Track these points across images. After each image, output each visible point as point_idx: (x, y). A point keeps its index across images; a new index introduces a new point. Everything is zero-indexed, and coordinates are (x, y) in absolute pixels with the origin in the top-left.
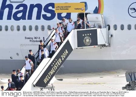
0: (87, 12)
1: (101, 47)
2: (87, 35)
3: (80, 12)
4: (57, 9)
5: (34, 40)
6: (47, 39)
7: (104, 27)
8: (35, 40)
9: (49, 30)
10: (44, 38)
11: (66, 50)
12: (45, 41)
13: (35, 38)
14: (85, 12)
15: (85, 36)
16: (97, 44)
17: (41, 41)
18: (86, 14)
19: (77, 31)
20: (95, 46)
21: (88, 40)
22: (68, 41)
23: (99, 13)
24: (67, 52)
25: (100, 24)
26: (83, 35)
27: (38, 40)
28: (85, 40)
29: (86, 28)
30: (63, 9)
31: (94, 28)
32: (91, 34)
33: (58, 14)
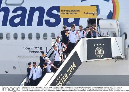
0: (98, 17)
1: (116, 59)
2: (99, 45)
3: (91, 17)
4: (62, 14)
5: (34, 50)
6: (50, 49)
7: (120, 36)
8: (36, 50)
9: (53, 39)
10: (46, 48)
11: (74, 63)
12: (48, 52)
13: (36, 48)
14: (97, 17)
15: (96, 47)
16: (111, 57)
17: (43, 52)
18: (98, 20)
19: (87, 40)
20: (109, 59)
21: (100, 52)
22: (76, 52)
23: (114, 19)
24: (75, 66)
25: (115, 32)
26: (95, 45)
27: (39, 50)
28: (97, 51)
29: (98, 37)
30: (70, 13)
31: (107, 36)
32: (103, 44)
33: (64, 19)
